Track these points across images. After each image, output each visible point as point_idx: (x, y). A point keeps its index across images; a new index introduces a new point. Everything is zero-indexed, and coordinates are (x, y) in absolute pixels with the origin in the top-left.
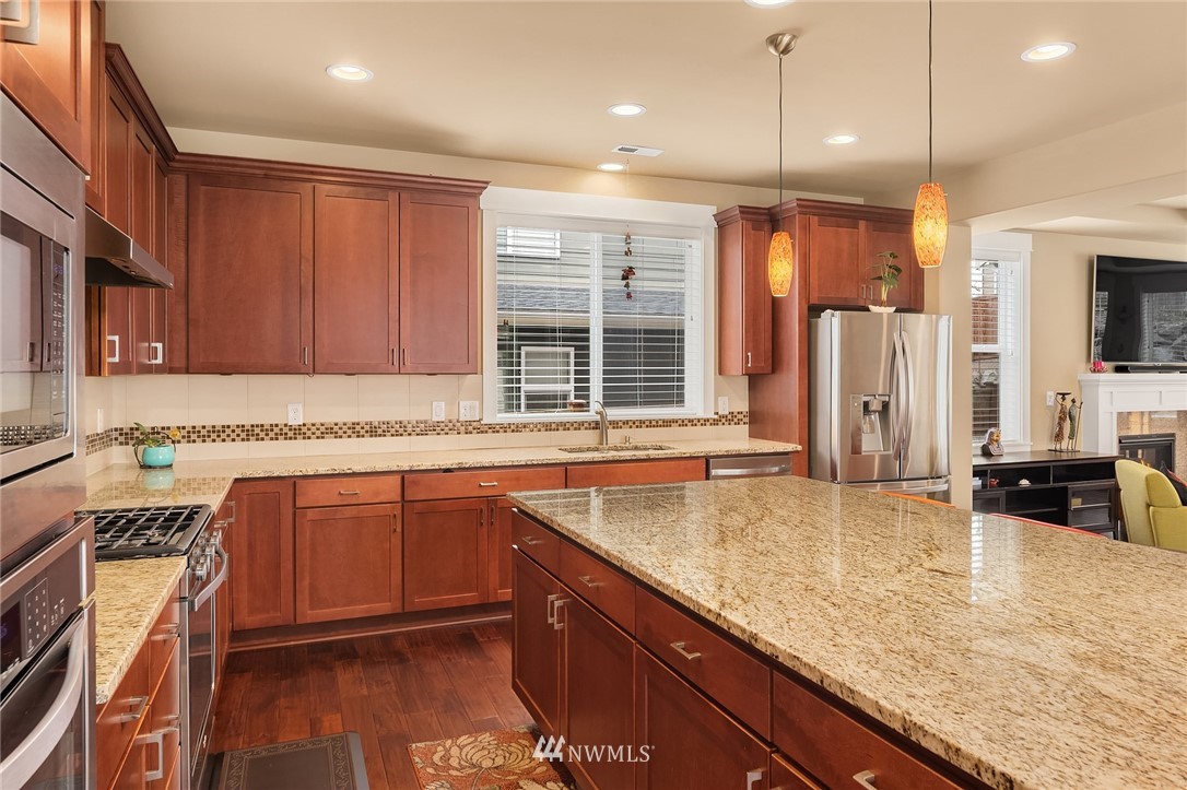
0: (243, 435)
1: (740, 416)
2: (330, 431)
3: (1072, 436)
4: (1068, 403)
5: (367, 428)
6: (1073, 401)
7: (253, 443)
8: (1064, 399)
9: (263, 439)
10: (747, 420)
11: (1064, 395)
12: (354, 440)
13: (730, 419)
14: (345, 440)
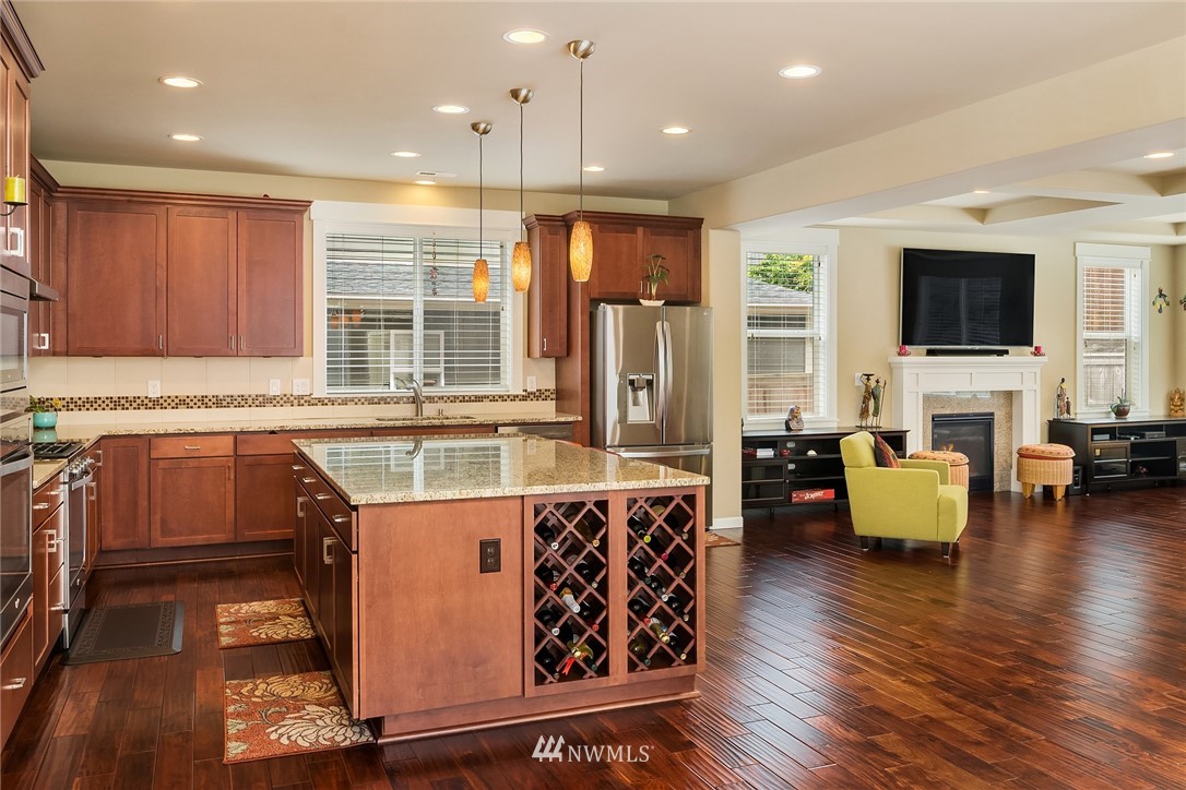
0: (112, 405)
1: (547, 393)
2: (182, 403)
3: (876, 413)
4: (873, 384)
5: (214, 400)
6: (877, 382)
7: (119, 412)
8: (868, 379)
9: (127, 409)
10: (554, 396)
11: (868, 375)
12: (203, 410)
13: (538, 395)
14: (195, 410)
